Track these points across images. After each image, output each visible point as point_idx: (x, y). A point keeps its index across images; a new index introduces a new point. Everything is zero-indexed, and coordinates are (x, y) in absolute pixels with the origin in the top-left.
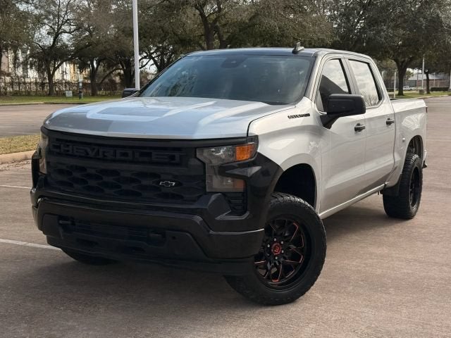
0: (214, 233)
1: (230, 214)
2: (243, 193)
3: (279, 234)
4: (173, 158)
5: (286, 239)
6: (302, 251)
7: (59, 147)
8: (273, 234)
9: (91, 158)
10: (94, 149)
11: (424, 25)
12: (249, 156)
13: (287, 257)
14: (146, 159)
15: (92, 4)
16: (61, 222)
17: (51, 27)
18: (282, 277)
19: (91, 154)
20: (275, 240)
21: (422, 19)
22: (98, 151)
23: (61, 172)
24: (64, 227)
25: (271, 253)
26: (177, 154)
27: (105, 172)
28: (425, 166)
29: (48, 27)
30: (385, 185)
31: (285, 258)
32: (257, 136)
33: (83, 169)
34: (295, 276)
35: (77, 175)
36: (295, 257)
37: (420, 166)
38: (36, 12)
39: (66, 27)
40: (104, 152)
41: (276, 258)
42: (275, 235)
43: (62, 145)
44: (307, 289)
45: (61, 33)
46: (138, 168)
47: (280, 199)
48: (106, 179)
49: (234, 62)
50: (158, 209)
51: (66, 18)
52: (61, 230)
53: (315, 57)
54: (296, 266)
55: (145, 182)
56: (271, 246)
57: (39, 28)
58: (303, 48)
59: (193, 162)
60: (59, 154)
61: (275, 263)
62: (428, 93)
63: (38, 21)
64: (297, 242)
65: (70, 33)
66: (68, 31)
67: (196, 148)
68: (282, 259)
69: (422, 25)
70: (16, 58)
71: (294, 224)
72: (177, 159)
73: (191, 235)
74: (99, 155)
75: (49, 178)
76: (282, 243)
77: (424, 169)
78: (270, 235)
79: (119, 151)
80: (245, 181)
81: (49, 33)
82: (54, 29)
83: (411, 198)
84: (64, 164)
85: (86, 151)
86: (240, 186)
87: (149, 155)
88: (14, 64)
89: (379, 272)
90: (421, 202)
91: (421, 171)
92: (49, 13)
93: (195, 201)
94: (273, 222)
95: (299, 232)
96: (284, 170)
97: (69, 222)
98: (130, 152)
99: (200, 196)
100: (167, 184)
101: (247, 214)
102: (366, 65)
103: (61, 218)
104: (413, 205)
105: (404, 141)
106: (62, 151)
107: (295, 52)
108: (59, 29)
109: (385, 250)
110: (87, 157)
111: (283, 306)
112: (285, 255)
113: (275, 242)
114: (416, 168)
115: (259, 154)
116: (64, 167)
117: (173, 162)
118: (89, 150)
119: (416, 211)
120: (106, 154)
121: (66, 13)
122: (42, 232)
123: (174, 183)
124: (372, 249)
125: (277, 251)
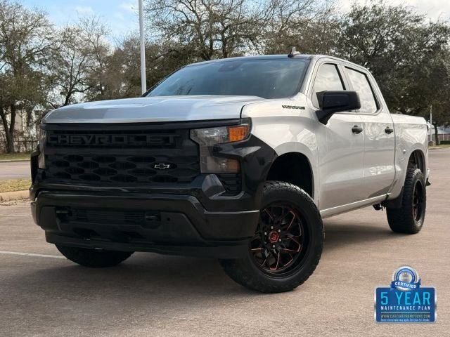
0: (209, 213)
1: (223, 194)
2: (237, 174)
3: (276, 221)
4: (167, 140)
5: (284, 227)
6: (300, 239)
7: (56, 139)
8: (270, 221)
9: (87, 147)
10: (90, 137)
11: (429, 74)
12: (243, 137)
13: (284, 245)
14: (141, 143)
15: (104, 64)
16: (58, 212)
17: (64, 87)
18: (280, 266)
19: (88, 142)
20: (272, 228)
21: (426, 68)
22: (94, 138)
23: (59, 164)
24: (62, 217)
25: (268, 242)
26: (171, 136)
27: (101, 159)
28: (429, 184)
29: (60, 87)
30: (387, 196)
31: (282, 247)
32: (250, 119)
33: (79, 158)
34: (294, 264)
35: (74, 164)
36: (293, 245)
37: (423, 182)
38: (50, 73)
39: (78, 87)
40: (99, 139)
41: (274, 246)
42: (272, 222)
43: (59, 137)
44: (306, 278)
45: (73, 92)
46: (132, 152)
47: (276, 185)
48: (101, 165)
49: (231, 67)
50: (153, 192)
51: (78, 78)
52: (58, 222)
53: (311, 59)
54: (294, 255)
55: (140, 166)
56: (268, 234)
57: (52, 88)
58: (298, 52)
59: (187, 143)
60: (56, 146)
61: (273, 252)
62: (437, 144)
63: (51, 82)
64: (294, 231)
65: (82, 91)
66: (80, 89)
67: (190, 129)
68: (280, 248)
69: (426, 74)
70: (29, 117)
71: (291, 212)
72: (171, 141)
73: (186, 215)
74: (95, 142)
75: (47, 172)
76: (279, 231)
77: (427, 188)
78: (267, 223)
79: (114, 137)
80: (239, 162)
81: (62, 93)
82: (66, 89)
83: (415, 213)
84: (61, 155)
85: (82, 139)
86: (234, 167)
87: (144, 139)
88: (28, 123)
89: (381, 269)
90: (425, 217)
91: (425, 189)
92: (62, 73)
93: (189, 182)
94: (269, 209)
95: (296, 221)
96: (279, 155)
97: (66, 212)
98: (125, 137)
99: (195, 177)
100: (162, 166)
101: (242, 194)
102: (363, 76)
103: (58, 208)
104: (418, 219)
105: (404, 153)
106: (59, 142)
107: (291, 56)
108: (71, 89)
109: (388, 255)
110: (83, 145)
111: (282, 294)
112: (282, 244)
113: (271, 230)
114: (419, 182)
115: (253, 136)
116: (61, 158)
117: (168, 144)
118: (85, 138)
119: (421, 226)
120: (101, 140)
121: (79, 73)
122: (40, 227)
123: (168, 166)
124: (374, 254)
125: (274, 240)
